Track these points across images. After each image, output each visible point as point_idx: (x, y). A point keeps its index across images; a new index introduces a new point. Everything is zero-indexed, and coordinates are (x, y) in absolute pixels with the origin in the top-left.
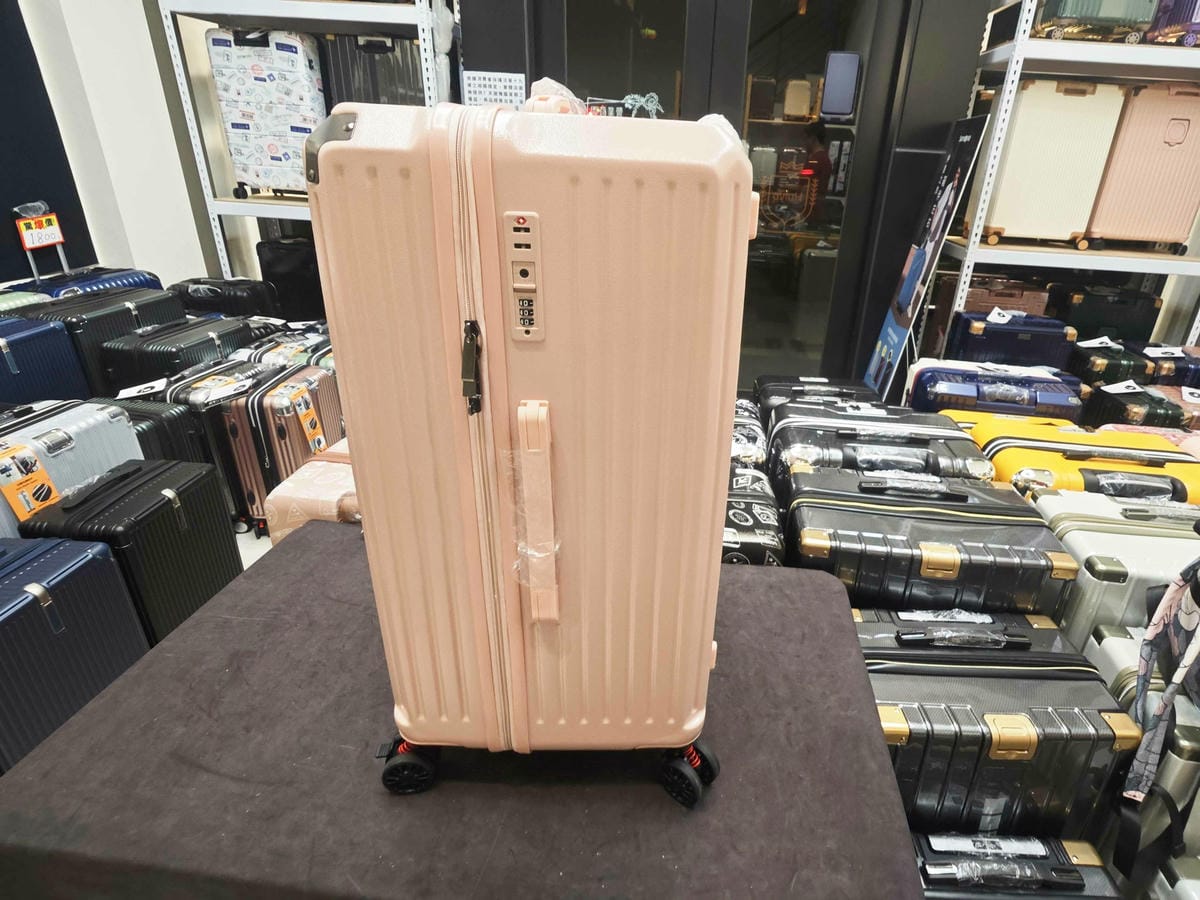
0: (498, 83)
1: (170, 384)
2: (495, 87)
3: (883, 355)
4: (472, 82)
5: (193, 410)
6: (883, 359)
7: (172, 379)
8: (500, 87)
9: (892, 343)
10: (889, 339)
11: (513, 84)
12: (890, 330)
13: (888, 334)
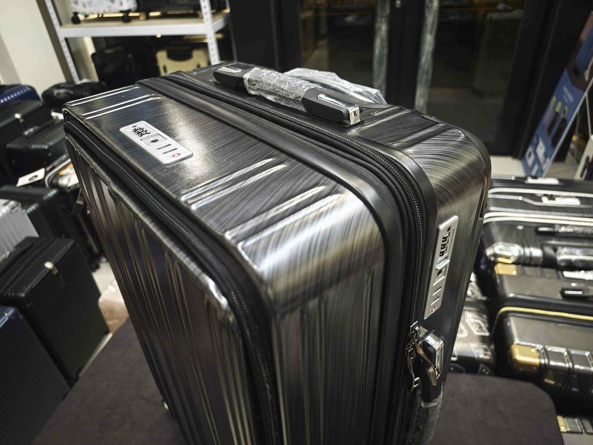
1: (46, 173)
3: (557, 110)
5: (62, 190)
6: (557, 114)
7: (48, 169)
9: (566, 101)
10: (564, 97)
12: (565, 90)
13: (563, 93)
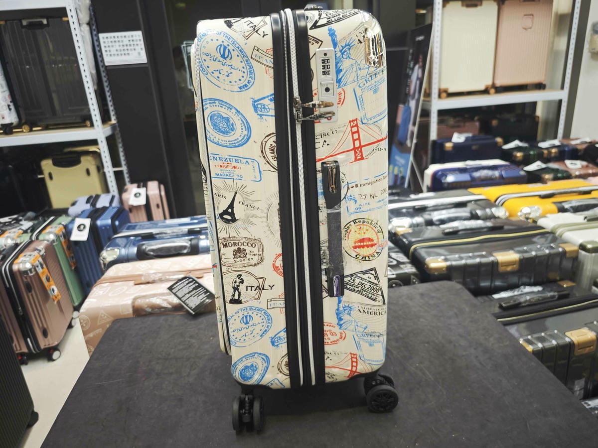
0: (124, 39)
2: (122, 41)
4: (106, 40)
8: (126, 41)
11: (134, 38)
